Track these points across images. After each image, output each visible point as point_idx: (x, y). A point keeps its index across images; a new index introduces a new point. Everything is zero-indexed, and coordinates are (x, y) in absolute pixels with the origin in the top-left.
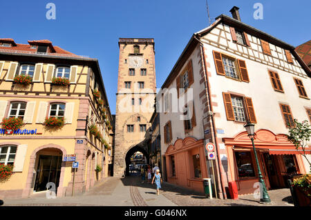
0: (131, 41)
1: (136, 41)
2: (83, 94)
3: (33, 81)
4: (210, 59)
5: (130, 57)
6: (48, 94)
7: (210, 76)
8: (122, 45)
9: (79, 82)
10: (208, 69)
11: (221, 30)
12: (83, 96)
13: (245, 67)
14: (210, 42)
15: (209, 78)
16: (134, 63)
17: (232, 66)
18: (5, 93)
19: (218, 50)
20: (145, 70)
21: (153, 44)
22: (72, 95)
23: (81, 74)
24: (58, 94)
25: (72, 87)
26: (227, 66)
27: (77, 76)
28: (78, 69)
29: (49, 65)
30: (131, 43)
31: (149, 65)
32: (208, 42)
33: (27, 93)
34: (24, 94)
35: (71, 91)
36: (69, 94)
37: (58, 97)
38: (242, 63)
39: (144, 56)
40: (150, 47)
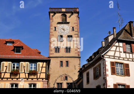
0: (59, 10)
1: (64, 10)
2: (44, 78)
3: (20, 72)
4: (108, 67)
5: (59, 25)
6: (27, 79)
7: (108, 76)
8: (52, 14)
9: (42, 72)
10: (107, 73)
11: (117, 46)
12: (44, 80)
13: (128, 67)
14: (109, 57)
15: (107, 77)
16: (62, 30)
17: (122, 67)
18: (7, 79)
19: (113, 60)
20: (71, 36)
21: (78, 13)
22: (39, 79)
23: (42, 67)
24: (32, 79)
25: (39, 75)
26: (118, 68)
27: (41, 68)
28: (41, 64)
29: (26, 63)
30: (60, 12)
31: (74, 33)
32: (108, 57)
33: (17, 79)
34: (16, 79)
35: (38, 77)
36: (37, 79)
37: (32, 81)
38: (127, 65)
39: (70, 24)
40: (75, 15)
